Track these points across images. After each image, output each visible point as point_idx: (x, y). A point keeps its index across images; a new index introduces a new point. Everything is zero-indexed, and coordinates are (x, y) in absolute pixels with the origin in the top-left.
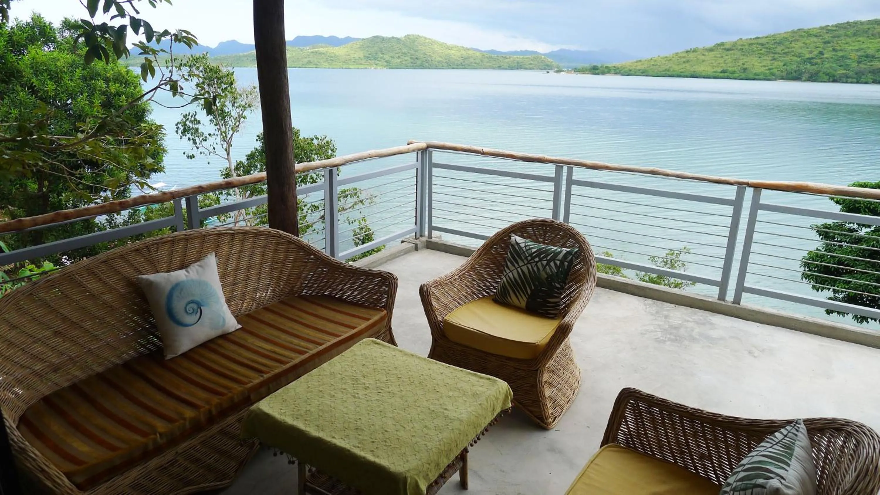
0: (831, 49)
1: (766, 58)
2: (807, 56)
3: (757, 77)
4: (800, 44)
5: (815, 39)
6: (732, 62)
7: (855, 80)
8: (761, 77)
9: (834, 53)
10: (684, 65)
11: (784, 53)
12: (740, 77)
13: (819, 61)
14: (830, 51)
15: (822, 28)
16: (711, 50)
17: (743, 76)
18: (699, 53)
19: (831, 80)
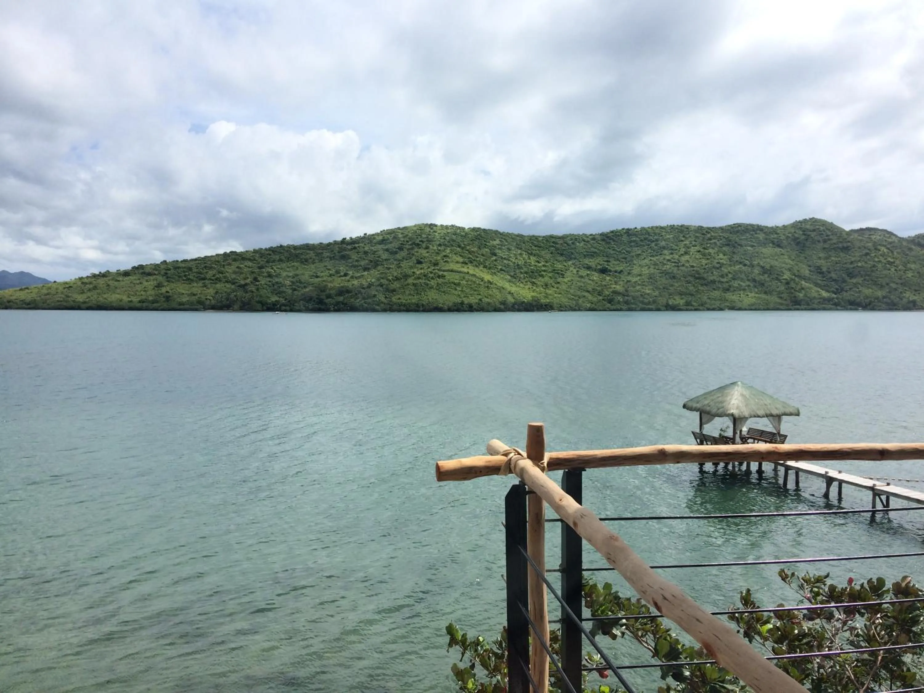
0: (265, 274)
1: (195, 285)
2: (243, 282)
3: (182, 307)
4: (233, 268)
5: (250, 264)
6: (154, 289)
7: (288, 308)
8: (187, 306)
9: (269, 279)
10: (89, 294)
11: (216, 279)
12: (162, 307)
13: (254, 289)
14: (266, 277)
15: (255, 251)
16: (126, 274)
17: (165, 305)
18: (110, 278)
19: (265, 308)
